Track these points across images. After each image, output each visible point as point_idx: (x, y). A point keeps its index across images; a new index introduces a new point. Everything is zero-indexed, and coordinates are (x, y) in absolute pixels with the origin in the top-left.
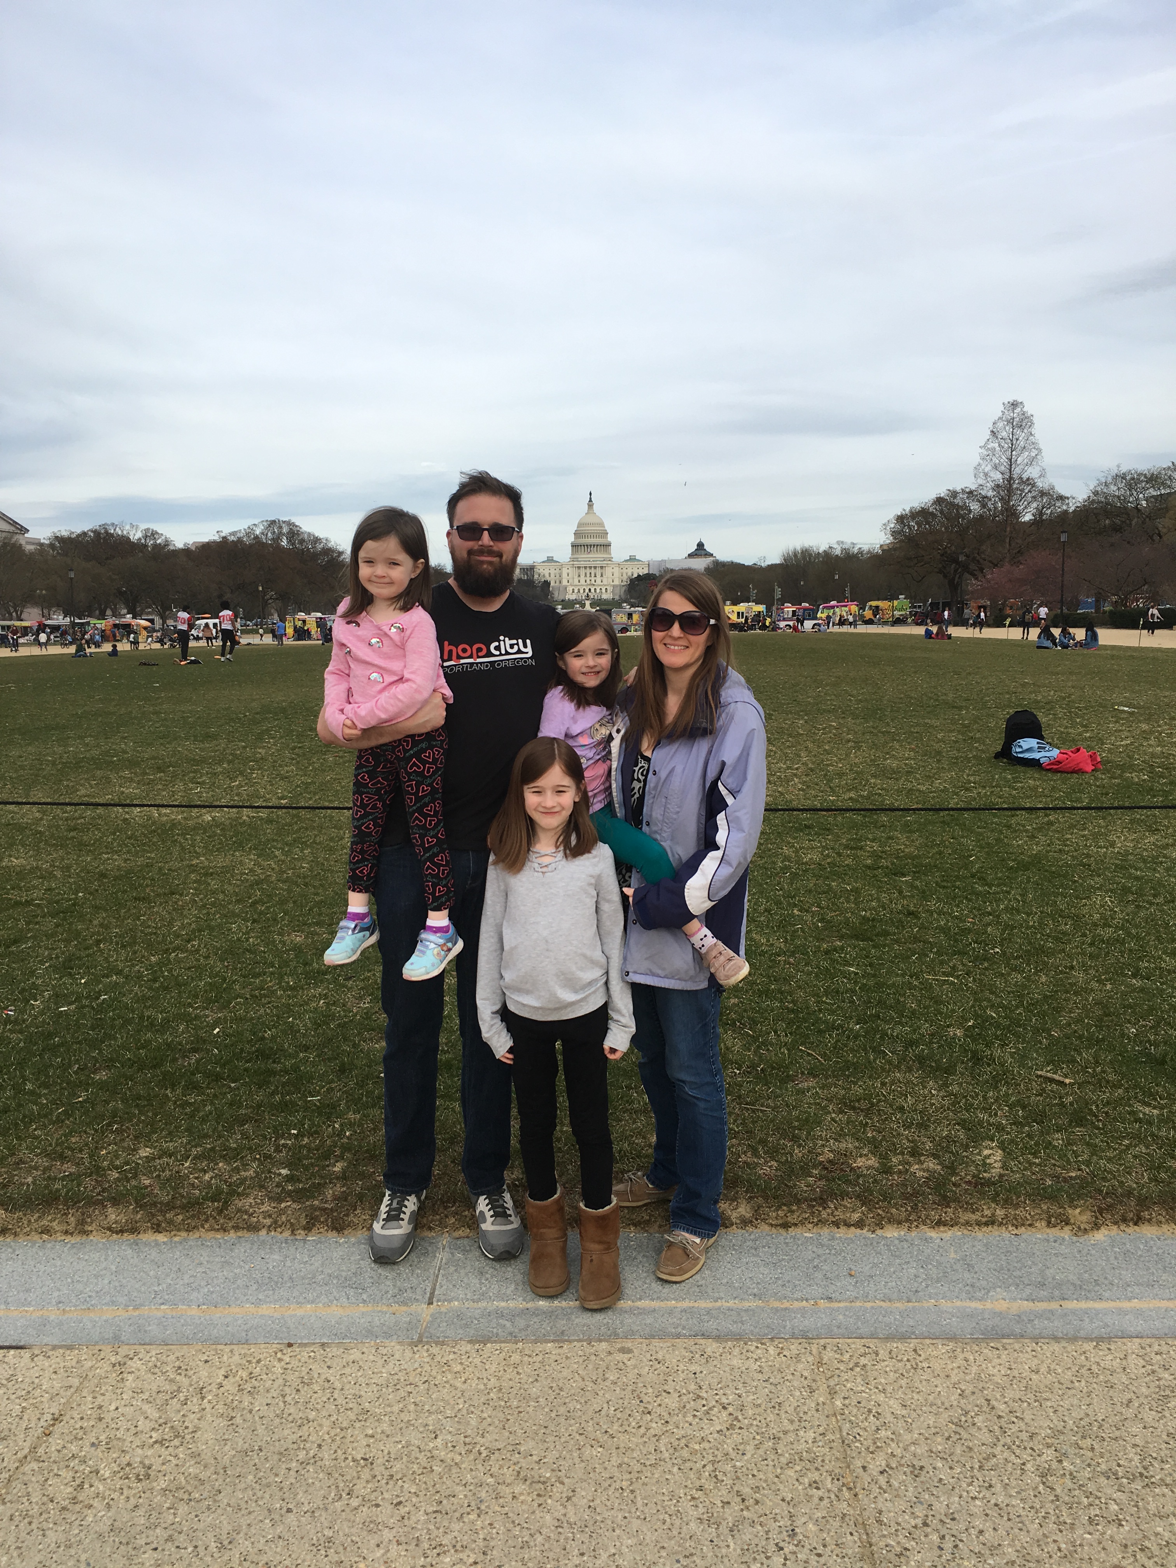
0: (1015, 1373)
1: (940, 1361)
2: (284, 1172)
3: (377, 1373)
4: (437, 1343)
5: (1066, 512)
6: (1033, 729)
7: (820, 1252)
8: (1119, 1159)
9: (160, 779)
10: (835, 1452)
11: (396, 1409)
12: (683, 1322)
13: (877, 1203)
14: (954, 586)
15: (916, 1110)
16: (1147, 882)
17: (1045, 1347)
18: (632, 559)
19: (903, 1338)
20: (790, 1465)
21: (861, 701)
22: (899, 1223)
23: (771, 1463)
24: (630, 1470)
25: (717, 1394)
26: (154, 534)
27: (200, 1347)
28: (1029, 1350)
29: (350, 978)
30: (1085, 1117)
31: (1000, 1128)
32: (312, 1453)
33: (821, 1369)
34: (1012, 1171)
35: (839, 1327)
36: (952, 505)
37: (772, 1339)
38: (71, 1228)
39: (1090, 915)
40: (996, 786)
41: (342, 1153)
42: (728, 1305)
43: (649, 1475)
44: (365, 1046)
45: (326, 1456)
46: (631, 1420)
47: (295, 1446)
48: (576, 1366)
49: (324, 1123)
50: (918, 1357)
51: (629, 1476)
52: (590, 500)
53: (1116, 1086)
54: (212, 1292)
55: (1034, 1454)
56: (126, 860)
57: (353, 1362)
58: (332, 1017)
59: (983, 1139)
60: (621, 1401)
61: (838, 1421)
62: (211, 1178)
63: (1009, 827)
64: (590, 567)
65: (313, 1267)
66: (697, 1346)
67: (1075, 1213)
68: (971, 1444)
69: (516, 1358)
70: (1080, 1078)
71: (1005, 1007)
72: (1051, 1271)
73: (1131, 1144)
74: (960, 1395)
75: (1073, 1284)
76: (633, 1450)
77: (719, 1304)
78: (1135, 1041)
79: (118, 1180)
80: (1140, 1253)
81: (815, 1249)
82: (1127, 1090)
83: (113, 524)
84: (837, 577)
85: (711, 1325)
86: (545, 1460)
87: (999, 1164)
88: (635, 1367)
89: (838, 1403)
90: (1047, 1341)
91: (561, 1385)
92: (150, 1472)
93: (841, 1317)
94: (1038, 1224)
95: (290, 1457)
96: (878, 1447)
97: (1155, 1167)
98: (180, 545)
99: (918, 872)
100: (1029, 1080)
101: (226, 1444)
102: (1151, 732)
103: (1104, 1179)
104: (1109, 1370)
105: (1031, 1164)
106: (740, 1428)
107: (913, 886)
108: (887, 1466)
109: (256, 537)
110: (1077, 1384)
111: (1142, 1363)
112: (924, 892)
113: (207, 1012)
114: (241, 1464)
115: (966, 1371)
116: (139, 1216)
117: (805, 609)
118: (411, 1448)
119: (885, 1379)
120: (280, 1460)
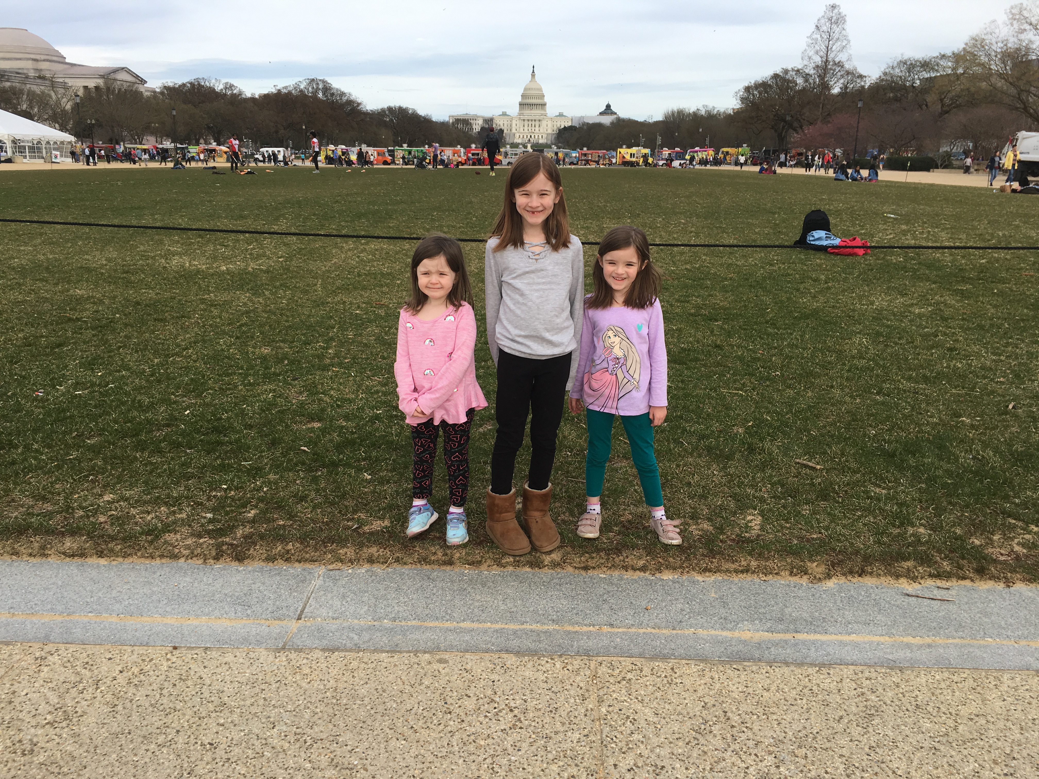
0: (750, 690)
1: (692, 678)
2: (209, 515)
3: (241, 673)
4: (296, 650)
5: (863, 87)
6: (825, 226)
7: (610, 589)
8: (852, 526)
9: (198, 242)
10: (594, 751)
11: (248, 703)
12: (493, 640)
13: (659, 554)
14: (782, 139)
15: (700, 485)
16: (895, 329)
17: (777, 670)
18: (561, 115)
19: (665, 658)
20: (555, 761)
21: (705, 207)
22: (675, 569)
23: (540, 759)
24: (423, 760)
25: (507, 699)
26: (232, 86)
27: (110, 647)
28: (764, 671)
29: (297, 379)
30: (829, 494)
31: (762, 500)
32: (170, 737)
33: (595, 682)
34: (768, 533)
35: (615, 648)
36: (784, 80)
37: (561, 656)
38: (35, 552)
39: (850, 350)
40: (792, 263)
41: (257, 503)
42: (531, 627)
43: (438, 765)
44: (295, 427)
45: (181, 741)
46: (434, 718)
47: (158, 731)
48: (401, 672)
49: (249, 481)
50: (673, 675)
51: (422, 766)
52: (533, 72)
53: (855, 472)
54: (131, 605)
55: (757, 760)
56: (157, 294)
57: (226, 664)
58: (276, 405)
59: (748, 508)
60: (430, 702)
61: (601, 725)
62: (153, 518)
63: (798, 290)
64: (532, 120)
65: (214, 588)
66: (500, 660)
67: (812, 566)
68: (706, 749)
69: (355, 664)
70: (829, 465)
71: (778, 413)
72: (789, 609)
73: (862, 515)
74: (703, 707)
75: (805, 620)
76: (430, 743)
77: (523, 627)
78: (873, 439)
79: (81, 517)
80: (861, 598)
81: (606, 587)
82: (864, 475)
83: (203, 78)
84: (701, 130)
85: (515, 643)
86: (357, 750)
87: (758, 527)
88: (447, 674)
89: (604, 710)
90: (779, 665)
91: (385, 687)
92: (35, 748)
93: (618, 640)
94: (782, 573)
95: (151, 740)
96: (629, 748)
97: (879, 533)
98: (249, 95)
99: (727, 319)
100: (790, 465)
101: (103, 727)
102: (909, 231)
103: (839, 540)
104: (826, 691)
105: (782, 527)
106: (521, 728)
107: (722, 328)
108: (635, 765)
109: (301, 91)
110: (799, 701)
111: (855, 686)
112: (729, 332)
113: (185, 399)
114: (110, 744)
115: (711, 687)
116: (88, 545)
117: (677, 152)
118: (250, 736)
119: (645, 691)
120: (142, 742)
